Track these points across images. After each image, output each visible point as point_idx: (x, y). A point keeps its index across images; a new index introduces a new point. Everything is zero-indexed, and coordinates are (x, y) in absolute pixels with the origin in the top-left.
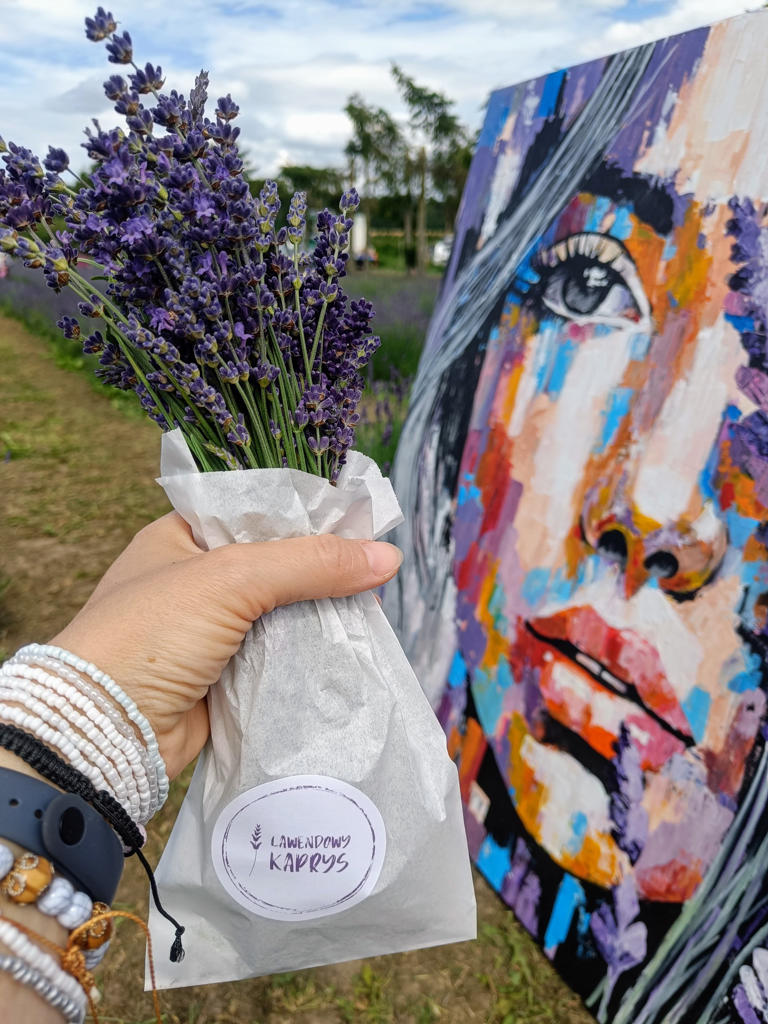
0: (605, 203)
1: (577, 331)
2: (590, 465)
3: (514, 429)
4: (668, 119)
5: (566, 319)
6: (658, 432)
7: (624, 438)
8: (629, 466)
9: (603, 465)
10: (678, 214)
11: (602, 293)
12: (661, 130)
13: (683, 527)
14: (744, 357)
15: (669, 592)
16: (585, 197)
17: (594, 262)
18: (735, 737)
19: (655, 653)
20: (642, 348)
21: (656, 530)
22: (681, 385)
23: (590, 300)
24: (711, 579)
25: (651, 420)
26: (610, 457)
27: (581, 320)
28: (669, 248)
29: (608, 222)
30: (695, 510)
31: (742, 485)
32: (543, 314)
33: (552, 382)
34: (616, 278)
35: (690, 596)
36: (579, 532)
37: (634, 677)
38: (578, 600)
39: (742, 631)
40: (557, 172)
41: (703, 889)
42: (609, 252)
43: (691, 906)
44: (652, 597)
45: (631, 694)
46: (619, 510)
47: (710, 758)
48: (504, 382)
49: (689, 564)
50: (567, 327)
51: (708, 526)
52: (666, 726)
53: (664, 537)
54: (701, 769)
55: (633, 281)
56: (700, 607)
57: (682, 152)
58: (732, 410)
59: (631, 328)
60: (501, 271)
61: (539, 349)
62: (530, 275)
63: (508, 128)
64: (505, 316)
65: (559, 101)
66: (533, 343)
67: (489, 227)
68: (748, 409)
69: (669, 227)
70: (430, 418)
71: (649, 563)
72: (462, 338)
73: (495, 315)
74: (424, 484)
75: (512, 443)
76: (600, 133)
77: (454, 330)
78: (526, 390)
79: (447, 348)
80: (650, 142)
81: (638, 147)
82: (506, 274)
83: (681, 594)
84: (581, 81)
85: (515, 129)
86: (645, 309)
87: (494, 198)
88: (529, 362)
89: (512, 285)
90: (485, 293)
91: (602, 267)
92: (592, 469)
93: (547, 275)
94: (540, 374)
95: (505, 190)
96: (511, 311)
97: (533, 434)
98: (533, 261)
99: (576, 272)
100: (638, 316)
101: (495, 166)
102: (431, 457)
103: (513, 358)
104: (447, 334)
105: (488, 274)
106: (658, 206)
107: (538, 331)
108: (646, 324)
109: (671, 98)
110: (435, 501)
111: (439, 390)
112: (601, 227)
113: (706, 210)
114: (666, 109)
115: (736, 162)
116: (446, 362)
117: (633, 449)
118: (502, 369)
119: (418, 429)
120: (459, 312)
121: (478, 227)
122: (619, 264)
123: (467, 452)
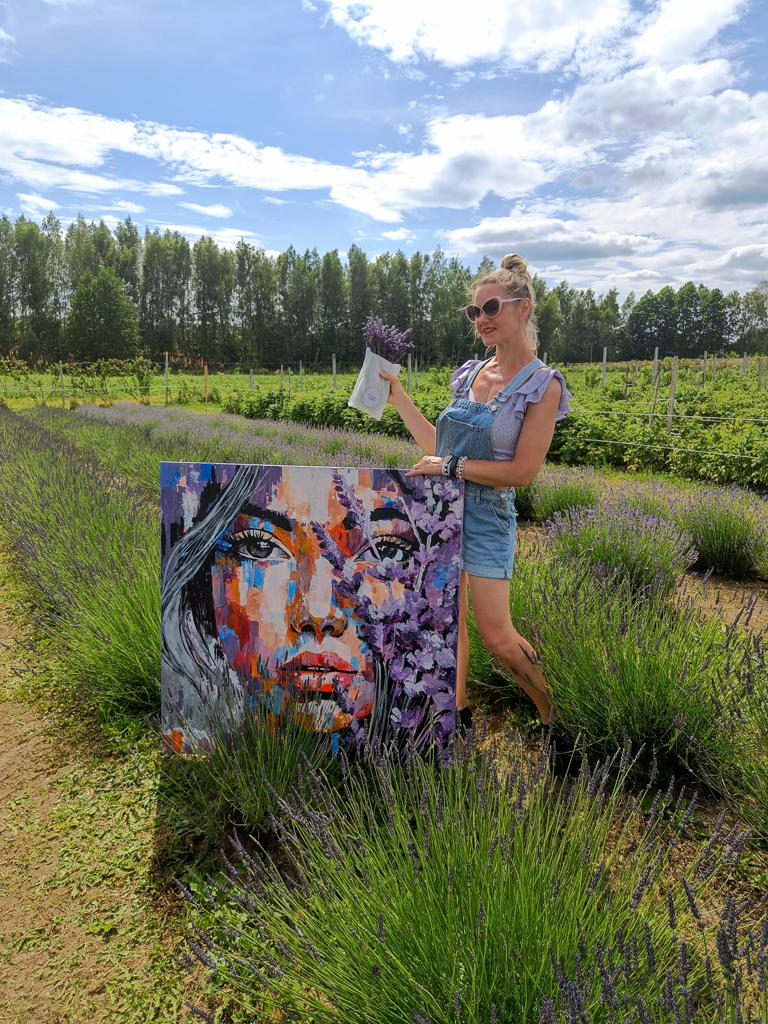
0: (258, 520)
1: (261, 564)
2: (287, 607)
3: (243, 602)
4: (275, 493)
5: (254, 560)
6: (311, 592)
7: (299, 596)
8: (304, 604)
9: (293, 606)
10: (292, 525)
11: (269, 552)
12: (273, 496)
13: (331, 617)
14: (332, 567)
15: (334, 636)
16: (245, 516)
17: (261, 539)
18: (368, 664)
19: (336, 654)
20: (294, 568)
21: (323, 620)
22: (314, 577)
23: (264, 553)
24: (346, 628)
25: (307, 588)
26: (295, 603)
27: (263, 560)
28: (293, 536)
29: (262, 525)
30: (332, 611)
31: (346, 601)
32: (240, 560)
33: (257, 582)
34: (274, 545)
35: (341, 634)
36: (292, 629)
37: (332, 664)
38: (301, 651)
39: (359, 637)
40: (225, 505)
41: (374, 705)
42: (266, 536)
43: (373, 712)
44: (328, 639)
45: (333, 669)
46: (305, 618)
47: (363, 673)
48: (228, 586)
49: (337, 626)
50: (255, 563)
51: (339, 614)
52: (347, 672)
53: (326, 621)
54: (362, 677)
55: (278, 543)
56: (345, 636)
57: (286, 506)
58: (334, 581)
59: (287, 561)
60: (205, 542)
61: (244, 571)
62: (225, 544)
63: (182, 482)
64: (217, 560)
65: (214, 477)
66: (240, 570)
67: (188, 523)
68: (339, 580)
69: (289, 529)
70: (182, 608)
71: (323, 630)
72: (190, 571)
73: (210, 560)
74: (192, 637)
75: (244, 608)
76: (244, 493)
77: (182, 568)
78: (243, 587)
79: (180, 576)
80: (270, 500)
81: (265, 502)
82: (209, 543)
83: (338, 635)
84: (224, 472)
85: (188, 483)
86: (290, 554)
87: (186, 511)
88: (240, 577)
89: (216, 548)
90: (198, 551)
91: (265, 541)
92: (290, 608)
93: (236, 544)
94: (249, 581)
95: (192, 508)
96: (220, 558)
97: (254, 602)
98: (225, 538)
99: (252, 543)
100: (288, 557)
101: (180, 497)
102: (191, 624)
103: (229, 577)
104: (177, 570)
105: (196, 543)
106: (283, 522)
107: (240, 565)
108: (293, 560)
109: (274, 488)
110: (204, 642)
111: (183, 595)
112: (258, 527)
113: (303, 525)
114: (273, 491)
115: (308, 511)
116: (182, 582)
117: (304, 599)
118: (225, 581)
119: (175, 616)
120: (182, 560)
121: (180, 523)
122: (273, 540)
123: (217, 617)
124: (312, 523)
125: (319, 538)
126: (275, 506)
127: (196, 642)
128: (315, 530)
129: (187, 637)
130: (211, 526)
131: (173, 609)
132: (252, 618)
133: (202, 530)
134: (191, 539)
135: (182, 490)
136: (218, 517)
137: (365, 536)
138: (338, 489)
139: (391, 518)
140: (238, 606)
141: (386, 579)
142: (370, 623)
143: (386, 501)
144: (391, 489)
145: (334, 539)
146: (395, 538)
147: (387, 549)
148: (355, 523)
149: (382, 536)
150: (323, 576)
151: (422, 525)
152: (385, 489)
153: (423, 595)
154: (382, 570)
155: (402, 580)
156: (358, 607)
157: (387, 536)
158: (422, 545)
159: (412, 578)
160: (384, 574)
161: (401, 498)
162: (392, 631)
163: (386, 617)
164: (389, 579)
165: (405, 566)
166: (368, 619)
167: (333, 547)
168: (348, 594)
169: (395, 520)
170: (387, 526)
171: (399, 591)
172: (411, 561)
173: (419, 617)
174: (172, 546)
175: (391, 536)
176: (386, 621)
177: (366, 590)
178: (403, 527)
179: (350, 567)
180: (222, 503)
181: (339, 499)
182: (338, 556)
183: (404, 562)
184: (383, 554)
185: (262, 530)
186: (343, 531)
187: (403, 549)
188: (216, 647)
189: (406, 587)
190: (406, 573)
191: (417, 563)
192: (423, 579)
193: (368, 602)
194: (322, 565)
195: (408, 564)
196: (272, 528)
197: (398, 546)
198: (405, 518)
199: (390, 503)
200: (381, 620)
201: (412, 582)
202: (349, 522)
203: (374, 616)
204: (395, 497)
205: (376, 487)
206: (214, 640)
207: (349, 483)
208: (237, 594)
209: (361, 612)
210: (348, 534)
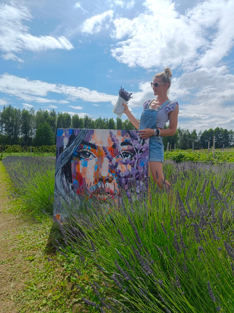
0: (86, 146)
1: (87, 159)
2: (94, 173)
3: (81, 172)
5: (85, 158)
6: (102, 168)
7: (98, 170)
8: (100, 172)
9: (96, 173)
10: (97, 147)
11: (89, 156)
12: (91, 139)
13: (108, 176)
14: (109, 160)
15: (109, 182)
16: (82, 145)
17: (87, 152)
20: (97, 161)
21: (106, 177)
22: (103, 163)
24: (113, 180)
25: (101, 167)
26: (97, 172)
27: (87, 158)
28: (97, 151)
29: (87, 147)
30: (109, 174)
31: (113, 171)
32: (80, 158)
33: (85, 165)
34: (91, 154)
35: (111, 182)
36: (96, 180)
40: (76, 141)
42: (89, 151)
44: (107, 183)
45: (109, 193)
46: (100, 177)
48: (76, 167)
49: (110, 179)
51: (111, 175)
53: (106, 178)
55: (92, 153)
56: (113, 182)
57: (95, 141)
58: (109, 165)
59: (95, 159)
60: (70, 153)
61: (81, 162)
62: (76, 153)
63: (64, 134)
64: (73, 159)
65: (73, 133)
66: (80, 161)
67: (65, 147)
68: (111, 164)
69: (96, 149)
70: (62, 174)
71: (106, 180)
72: (65, 162)
73: (71, 159)
74: (64, 183)
75: (81, 174)
76: (82, 138)
77: (62, 161)
78: (81, 167)
79: (61, 164)
80: (90, 140)
81: (89, 140)
82: (71, 153)
83: (110, 182)
84: (77, 131)
85: (65, 135)
86: (96, 156)
87: (64, 143)
88: (80, 164)
89: (73, 155)
90: (67, 156)
91: (88, 152)
92: (95, 174)
93: (79, 153)
94: (83, 165)
95: (66, 142)
96: (74, 158)
97: (84, 172)
98: (76, 152)
99: (84, 153)
100: (95, 157)
101: (63, 139)
102: (64, 179)
103: (77, 164)
104: (61, 162)
105: (67, 153)
106: (94, 146)
107: (80, 160)
108: (97, 158)
109: (91, 136)
110: (68, 185)
111: (62, 170)
112: (86, 148)
113: (100, 147)
114: (91, 137)
115: (102, 143)
116: (62, 166)
117: (100, 170)
118: (75, 165)
119: (60, 176)
120: (62, 159)
121: (62, 147)
122: (91, 152)
123: (72, 176)
124: (103, 147)
125: (105, 151)
126: (92, 141)
127: (66, 185)
128: (103, 149)
129: (63, 183)
130: (72, 148)
131: (59, 174)
132: (83, 177)
133: (69, 149)
134: (66, 152)
135: (64, 137)
136: (74, 145)
137: (119, 151)
138: (111, 136)
139: (127, 145)
140: (79, 173)
141: (125, 164)
142: (120, 178)
143: (125, 140)
144: (127, 136)
145: (109, 151)
146: (128, 151)
147: (126, 154)
148: (116, 146)
149: (124, 150)
150: (106, 163)
151: (136, 147)
152: (125, 136)
153: (137, 169)
154: (124, 161)
155: (130, 164)
156: (117, 173)
157: (126, 150)
158: (136, 153)
159: (134, 163)
160: (125, 162)
161: (130, 139)
162: (127, 181)
163: (125, 176)
164: (126, 164)
165: (131, 160)
166: (120, 177)
167: (109, 154)
168: (113, 169)
169: (128, 146)
170: (126, 147)
171: (129, 167)
172: (133, 158)
173: (136, 176)
174: (60, 154)
175: (127, 150)
176: (126, 177)
177: (119, 167)
178: (131, 147)
179: (114, 160)
180: (75, 141)
181: (111, 139)
182: (111, 157)
183: (131, 159)
184: (125, 156)
185: (87, 149)
186: (112, 149)
187: (131, 154)
188: (72, 186)
189: (132, 166)
190: (132, 162)
191: (135, 159)
192: (137, 164)
193: (120, 171)
194: (106, 160)
195: (132, 159)
196: (91, 148)
197: (129, 154)
198: (131, 145)
199: (127, 140)
200: (124, 177)
201: (134, 165)
202: (114, 146)
203: (122, 176)
204: (128, 138)
205: (123, 136)
206: (71, 184)
207: (114, 134)
208: (79, 169)
209: (118, 174)
210: (114, 150)
